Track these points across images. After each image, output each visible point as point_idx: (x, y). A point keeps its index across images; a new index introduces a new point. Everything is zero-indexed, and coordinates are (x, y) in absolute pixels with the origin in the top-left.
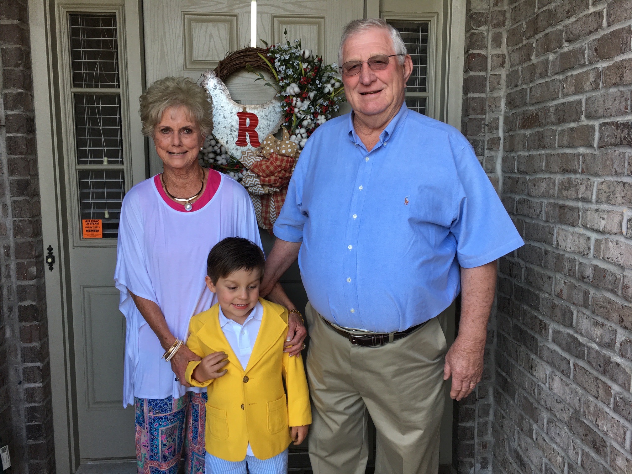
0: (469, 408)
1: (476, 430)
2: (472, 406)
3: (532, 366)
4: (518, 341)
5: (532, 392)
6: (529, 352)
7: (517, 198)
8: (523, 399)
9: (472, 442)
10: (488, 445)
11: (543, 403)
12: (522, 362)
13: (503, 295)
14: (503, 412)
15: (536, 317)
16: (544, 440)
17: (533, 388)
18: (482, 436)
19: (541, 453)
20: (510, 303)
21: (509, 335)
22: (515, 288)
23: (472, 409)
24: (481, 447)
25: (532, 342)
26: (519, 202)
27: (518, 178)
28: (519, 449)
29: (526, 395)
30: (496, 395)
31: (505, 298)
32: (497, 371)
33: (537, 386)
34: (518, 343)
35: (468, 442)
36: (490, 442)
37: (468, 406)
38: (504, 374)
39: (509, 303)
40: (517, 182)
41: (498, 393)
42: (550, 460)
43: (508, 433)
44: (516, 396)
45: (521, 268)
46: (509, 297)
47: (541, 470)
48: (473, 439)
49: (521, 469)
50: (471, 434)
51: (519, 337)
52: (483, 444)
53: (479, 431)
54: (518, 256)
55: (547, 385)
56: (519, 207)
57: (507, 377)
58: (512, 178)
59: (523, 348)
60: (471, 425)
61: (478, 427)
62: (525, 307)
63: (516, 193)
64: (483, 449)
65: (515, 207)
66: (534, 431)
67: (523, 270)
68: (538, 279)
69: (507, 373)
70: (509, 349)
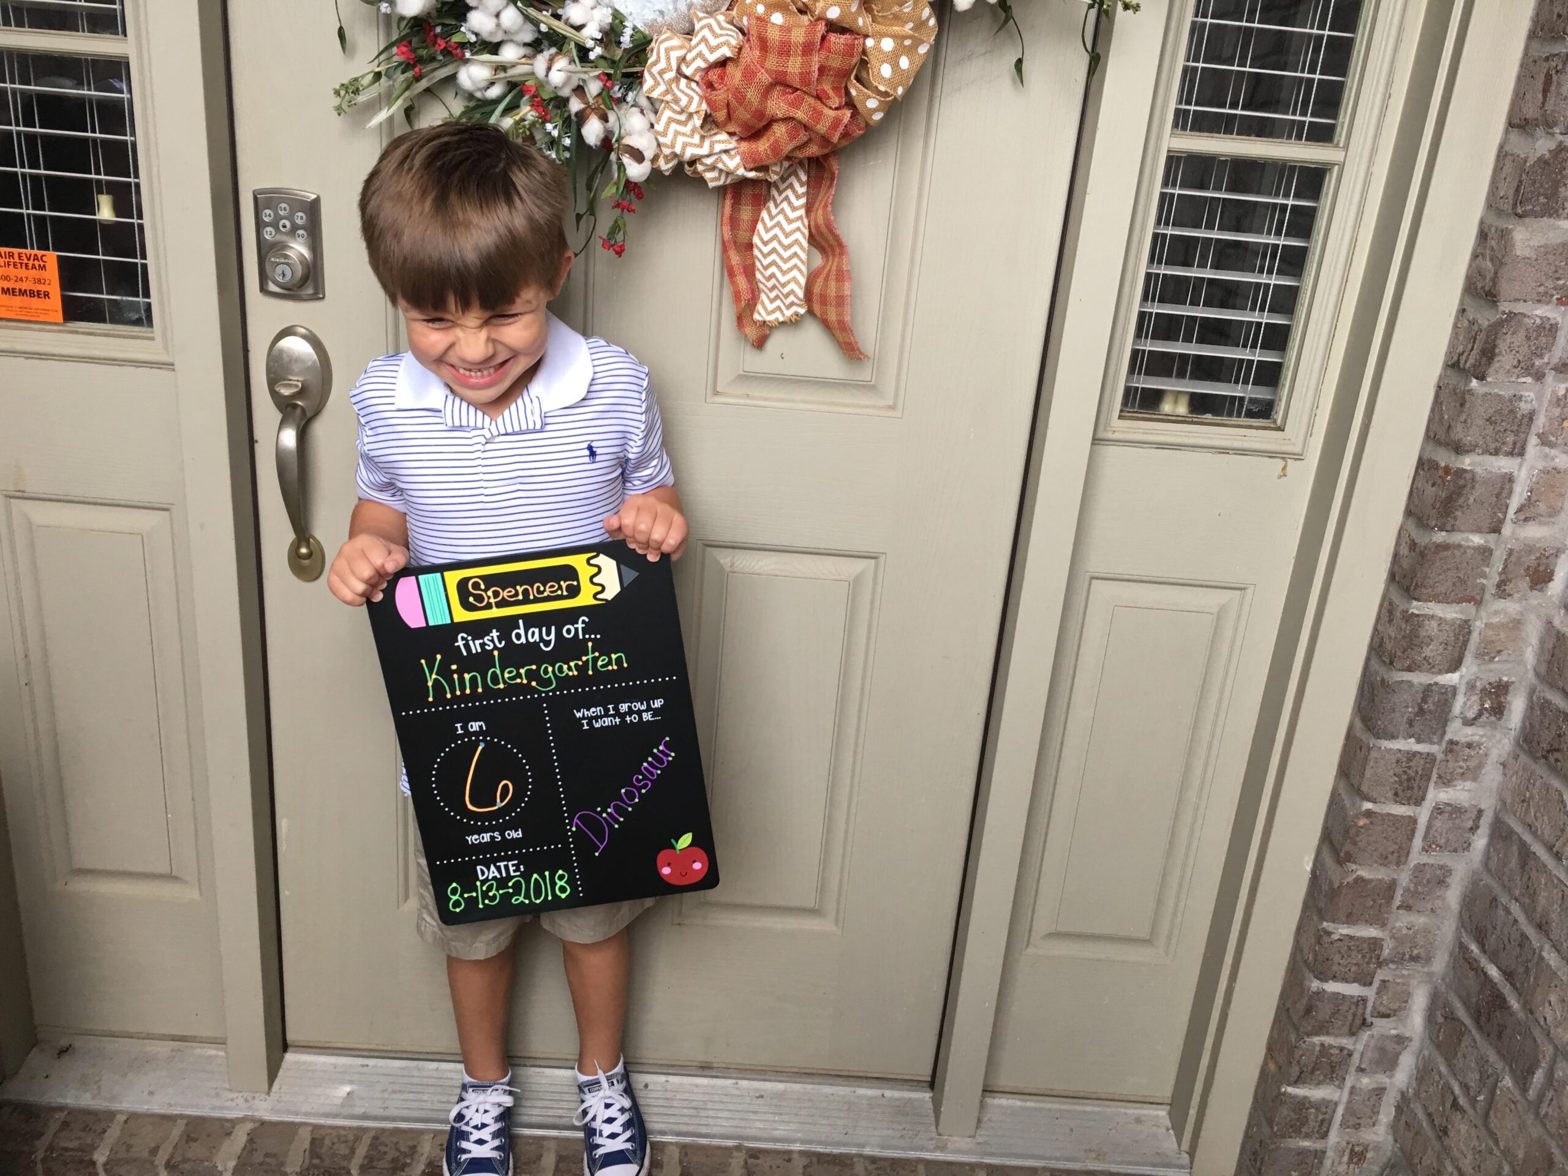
0: (1331, 1046)
1: (1340, 1111)
2: (1346, 1042)
9: (1318, 1145)
10: (1369, 1155)
13: (1557, 699)
14: (1457, 1090)
18: (1356, 1127)
23: (1342, 1049)
24: (1345, 1159)
30: (1441, 1020)
32: (1463, 948)
35: (1306, 1144)
36: (1377, 1148)
37: (1328, 1040)
38: (1493, 972)
41: (1450, 1017)
44: (1539, 1076)
48: (1324, 1135)
50: (1323, 1121)
52: (1352, 1150)
53: (1350, 1111)
60: (1329, 1097)
61: (1349, 1102)
64: (1348, 1164)
69: (1508, 975)
70: (1542, 901)
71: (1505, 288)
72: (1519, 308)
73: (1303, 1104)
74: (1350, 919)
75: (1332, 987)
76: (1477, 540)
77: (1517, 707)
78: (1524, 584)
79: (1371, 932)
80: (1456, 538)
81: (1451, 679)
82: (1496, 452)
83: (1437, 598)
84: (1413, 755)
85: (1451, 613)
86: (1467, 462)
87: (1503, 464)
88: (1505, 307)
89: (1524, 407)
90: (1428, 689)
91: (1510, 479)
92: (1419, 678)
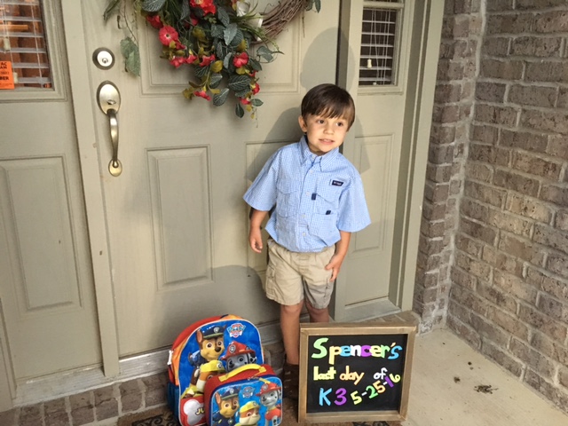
0: (436, 257)
2: (438, 255)
3: (526, 209)
4: (503, 186)
5: (524, 233)
6: (521, 196)
7: (515, 37)
8: (506, 240)
9: (435, 287)
10: (446, 288)
11: (543, 241)
12: (509, 206)
13: (478, 143)
14: (470, 256)
15: (539, 159)
16: (542, 275)
17: (527, 229)
18: (443, 280)
19: (533, 287)
20: (492, 150)
21: (488, 182)
22: (502, 133)
25: (528, 185)
26: (518, 42)
27: (517, 15)
28: (495, 286)
29: (513, 236)
30: (459, 241)
31: (483, 146)
32: (463, 220)
33: (532, 227)
34: (502, 189)
35: (433, 288)
37: (435, 255)
38: (474, 221)
39: (490, 151)
40: (514, 20)
41: (463, 239)
42: (549, 292)
43: (478, 274)
44: (496, 239)
45: (516, 112)
46: (490, 145)
47: (533, 303)
48: (436, 284)
49: (498, 304)
50: (435, 280)
51: (504, 182)
52: (442, 288)
53: (441, 276)
54: (510, 100)
55: (551, 224)
56: (516, 48)
57: (480, 223)
58: (504, 18)
59: (510, 192)
60: (436, 272)
61: (440, 273)
62: (520, 151)
63: (512, 32)
64: (442, 292)
65: (509, 48)
66: (524, 269)
67: (519, 115)
68: (547, 120)
69: (480, 219)
70: (486, 196)
71: (455, 34)
72: (458, 39)
73: (431, 276)
74: (437, 218)
75: (434, 239)
76: (455, 104)
77: (466, 149)
78: (464, 115)
79: (442, 221)
80: (450, 104)
81: (453, 144)
82: (457, 79)
83: (447, 122)
84: (446, 167)
85: (451, 125)
86: (451, 82)
87: (458, 82)
88: (455, 39)
89: (462, 66)
90: (448, 148)
91: (460, 86)
92: (446, 145)
